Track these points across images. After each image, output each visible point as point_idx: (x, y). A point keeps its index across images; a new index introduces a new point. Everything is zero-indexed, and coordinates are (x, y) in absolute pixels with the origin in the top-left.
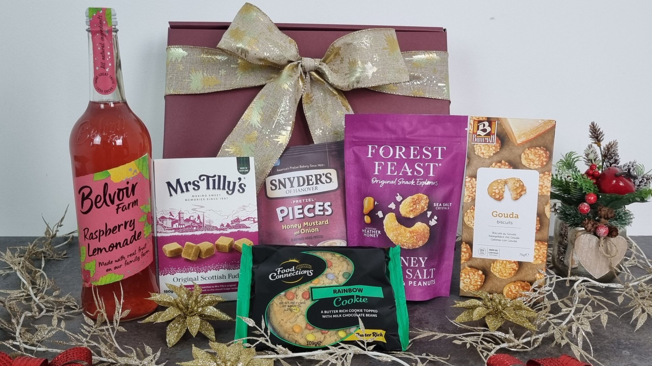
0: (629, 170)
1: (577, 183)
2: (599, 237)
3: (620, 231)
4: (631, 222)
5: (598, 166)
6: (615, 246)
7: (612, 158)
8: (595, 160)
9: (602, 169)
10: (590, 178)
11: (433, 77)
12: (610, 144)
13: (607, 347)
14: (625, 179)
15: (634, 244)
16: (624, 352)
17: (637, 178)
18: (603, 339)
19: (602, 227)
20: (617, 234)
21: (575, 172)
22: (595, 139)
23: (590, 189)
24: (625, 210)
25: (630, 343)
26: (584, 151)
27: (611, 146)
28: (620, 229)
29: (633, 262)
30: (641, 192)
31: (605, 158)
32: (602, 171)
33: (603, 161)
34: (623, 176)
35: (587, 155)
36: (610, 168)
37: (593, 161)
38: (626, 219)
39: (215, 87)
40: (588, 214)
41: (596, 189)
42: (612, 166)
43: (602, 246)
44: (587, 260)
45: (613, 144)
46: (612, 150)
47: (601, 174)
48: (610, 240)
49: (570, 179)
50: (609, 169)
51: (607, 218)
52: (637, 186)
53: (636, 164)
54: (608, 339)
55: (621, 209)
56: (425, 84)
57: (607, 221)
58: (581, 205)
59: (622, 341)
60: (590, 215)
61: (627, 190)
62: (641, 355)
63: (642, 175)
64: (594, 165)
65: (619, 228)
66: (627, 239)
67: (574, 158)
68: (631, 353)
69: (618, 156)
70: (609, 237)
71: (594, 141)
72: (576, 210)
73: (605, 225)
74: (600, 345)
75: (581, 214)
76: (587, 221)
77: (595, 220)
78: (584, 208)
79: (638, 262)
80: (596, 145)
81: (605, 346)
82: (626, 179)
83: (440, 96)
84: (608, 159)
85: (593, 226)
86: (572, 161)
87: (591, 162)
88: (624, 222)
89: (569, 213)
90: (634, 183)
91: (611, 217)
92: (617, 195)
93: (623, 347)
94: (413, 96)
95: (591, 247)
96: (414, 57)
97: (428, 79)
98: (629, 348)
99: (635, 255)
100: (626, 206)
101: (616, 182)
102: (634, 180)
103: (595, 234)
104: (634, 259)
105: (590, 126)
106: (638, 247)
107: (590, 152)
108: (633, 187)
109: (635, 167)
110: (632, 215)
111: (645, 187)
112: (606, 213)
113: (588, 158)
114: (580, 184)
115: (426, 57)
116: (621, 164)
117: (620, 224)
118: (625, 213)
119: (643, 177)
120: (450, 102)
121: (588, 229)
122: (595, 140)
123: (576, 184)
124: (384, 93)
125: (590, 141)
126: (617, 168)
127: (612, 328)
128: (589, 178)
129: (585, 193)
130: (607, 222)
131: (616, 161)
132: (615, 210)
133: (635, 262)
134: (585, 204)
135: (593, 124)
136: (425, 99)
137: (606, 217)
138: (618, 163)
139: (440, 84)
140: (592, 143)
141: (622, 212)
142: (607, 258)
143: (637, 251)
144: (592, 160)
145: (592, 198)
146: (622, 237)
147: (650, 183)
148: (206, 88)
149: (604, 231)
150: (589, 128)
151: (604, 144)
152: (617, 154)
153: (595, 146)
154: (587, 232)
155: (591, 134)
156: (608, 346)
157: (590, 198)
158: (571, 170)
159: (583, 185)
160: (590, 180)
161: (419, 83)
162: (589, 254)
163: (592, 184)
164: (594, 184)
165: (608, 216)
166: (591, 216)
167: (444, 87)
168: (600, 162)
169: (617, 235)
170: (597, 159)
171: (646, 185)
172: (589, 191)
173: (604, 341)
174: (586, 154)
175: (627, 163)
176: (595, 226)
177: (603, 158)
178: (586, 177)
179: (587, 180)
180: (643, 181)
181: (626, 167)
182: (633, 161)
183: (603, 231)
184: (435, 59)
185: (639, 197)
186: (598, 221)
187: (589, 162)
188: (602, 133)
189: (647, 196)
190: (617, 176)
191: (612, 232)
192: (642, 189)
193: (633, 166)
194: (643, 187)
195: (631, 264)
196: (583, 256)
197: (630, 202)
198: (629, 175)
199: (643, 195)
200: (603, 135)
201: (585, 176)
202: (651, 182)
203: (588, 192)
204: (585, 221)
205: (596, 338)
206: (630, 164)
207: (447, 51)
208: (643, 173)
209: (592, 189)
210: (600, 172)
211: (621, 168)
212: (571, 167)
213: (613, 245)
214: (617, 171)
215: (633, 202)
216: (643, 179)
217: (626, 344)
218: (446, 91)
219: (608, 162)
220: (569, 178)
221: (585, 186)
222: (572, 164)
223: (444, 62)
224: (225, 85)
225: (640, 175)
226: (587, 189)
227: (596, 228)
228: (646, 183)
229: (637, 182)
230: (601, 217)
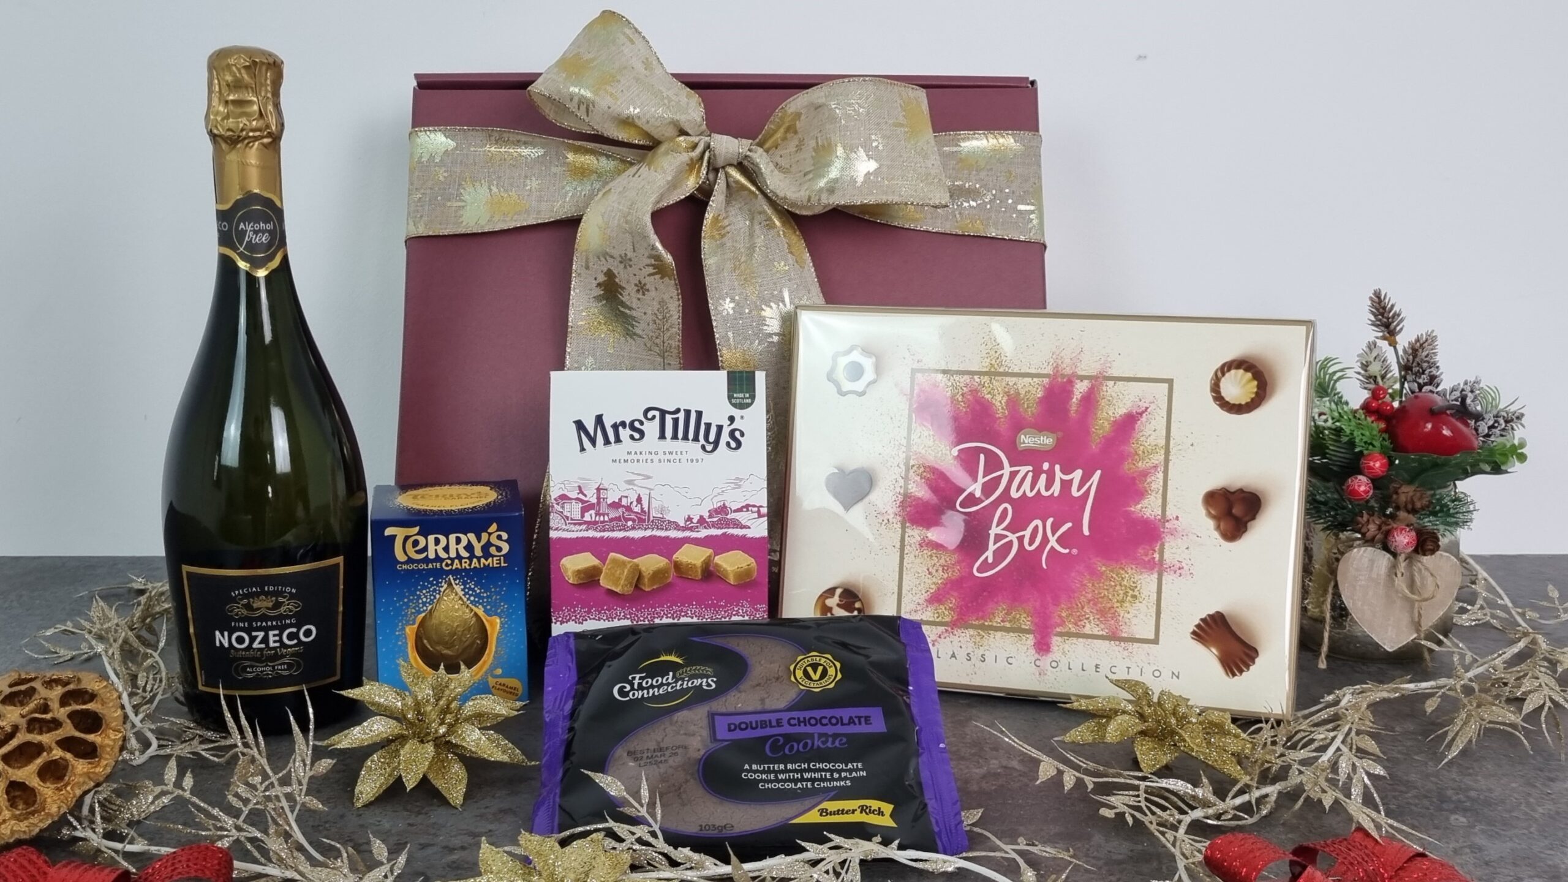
0: (1464, 399)
1: (1342, 429)
2: (1395, 555)
3: (1443, 541)
4: (1471, 520)
5: (1390, 391)
6: (1432, 575)
7: (1423, 373)
8: (1383, 377)
9: (1401, 397)
10: (1373, 418)
11: (1007, 191)
12: (1418, 340)
13: (1413, 808)
14: (1453, 420)
15: (1483, 574)
16: (1453, 817)
17: (1483, 419)
18: (1403, 789)
19: (1403, 529)
20: (1438, 547)
21: (1337, 404)
22: (1383, 328)
23: (1371, 444)
24: (1455, 492)
25: (1468, 797)
26: (1358, 356)
27: (1421, 345)
28: (1444, 535)
29: (1480, 615)
30: (1492, 452)
31: (1407, 373)
32: (1401, 402)
33: (1403, 379)
34: (1448, 412)
35: (1365, 366)
36: (1420, 394)
37: (1379, 379)
38: (1457, 513)
39: (515, 217)
40: (1368, 501)
41: (1387, 443)
42: (1423, 390)
43: (1402, 575)
44: (1366, 607)
45: (1426, 340)
46: (1425, 354)
47: (1398, 410)
48: (1420, 562)
49: (1326, 421)
50: (1416, 397)
51: (1414, 511)
52: (1484, 437)
53: (1481, 386)
54: (1415, 788)
55: (1446, 490)
56: (988, 206)
57: (1411, 516)
58: (1352, 481)
59: (1450, 793)
60: (1373, 503)
61: (1458, 445)
62: (1494, 825)
63: (1495, 412)
64: (1381, 388)
65: (1441, 532)
66: (1462, 561)
67: (1335, 373)
68: (1471, 820)
69: (1438, 367)
70: (1418, 553)
71: (1381, 334)
72: (1338, 492)
73: (1408, 526)
74: (1395, 802)
75: (1350, 500)
76: (1366, 517)
77: (1385, 515)
78: (1359, 486)
79: (1493, 616)
80: (1386, 343)
81: (1408, 803)
82: (1457, 419)
83: (1021, 233)
84: (1413, 374)
85: (1380, 528)
86: (1330, 379)
87: (1375, 381)
88: (1454, 520)
89: (1323, 500)
90: (1476, 430)
91: (1423, 509)
92: (1435, 456)
93: (1452, 806)
94: (960, 233)
95: (1374, 576)
96: (962, 144)
97: (994, 195)
98: (1465, 810)
99: (1485, 599)
100: (1457, 483)
101: (1433, 427)
102: (1475, 423)
103: (1386, 548)
104: (1482, 608)
105: (1371, 298)
106: (1491, 580)
107: (1372, 359)
108: (1473, 439)
109: (1478, 392)
110: (1472, 503)
111: (1501, 440)
112: (1409, 498)
113: (1367, 374)
114: (1348, 432)
115: (990, 144)
116: (1445, 385)
117: (1442, 523)
118: (1457, 499)
119: (1497, 416)
120: (1045, 247)
121: (1369, 535)
122: (1382, 331)
123: (1338, 431)
124: (895, 226)
125: (1373, 334)
126: (1435, 395)
127: (1426, 763)
128: (1369, 419)
129: (1361, 452)
130: (1412, 519)
131: (1433, 380)
132: (1432, 492)
133: (1485, 615)
134: (1360, 477)
135: (1377, 294)
136: (987, 240)
137: (1410, 507)
138: (1438, 385)
139: (1021, 207)
140: (1377, 338)
141: (1447, 495)
142: (1412, 602)
143: (1490, 589)
144: (1376, 377)
145: (1378, 465)
146: (1447, 554)
147: (1513, 429)
148: (496, 219)
149: (1406, 541)
150: (1369, 303)
151: (1404, 340)
152: (1434, 363)
153: (1384, 345)
154: (1367, 541)
155: (1373, 318)
156: (1416, 805)
157: (1372, 464)
158: (1327, 399)
159: (1355, 433)
160: (1372, 422)
161: (973, 204)
162: (1371, 593)
163: (1375, 433)
164: (1381, 431)
165: (1413, 503)
166: (1376, 505)
167: (1032, 212)
168: (1395, 382)
169: (1438, 550)
170: (1389, 376)
171: (1504, 433)
172: (1371, 447)
173: (1406, 793)
174: (1362, 364)
175: (1459, 384)
176: (1384, 528)
177: (1403, 373)
178: (1363, 417)
179: (1364, 423)
180: (1496, 425)
181: (1457, 394)
182: (1473, 380)
183: (1403, 539)
184: (1011, 149)
185: (1488, 463)
186: (1393, 517)
187: (1370, 383)
188: (1399, 315)
189: (1508, 458)
190: (1435, 414)
191: (1426, 543)
192: (1495, 444)
193: (1472, 391)
194: (1496, 440)
195: (1474, 620)
196: (1356, 598)
197: (1466, 474)
198: (1462, 411)
199: (1498, 459)
200: (1402, 320)
201: (1361, 414)
202: (1515, 427)
203: (1367, 449)
204: (1362, 517)
205: (1389, 787)
206: (1465, 387)
207: (1037, 130)
208: (1497, 406)
209: (1377, 444)
210: (1396, 404)
211: (1445, 395)
212: (1326, 391)
213: (1427, 574)
214: (1434, 402)
215: (1474, 474)
216: (1496, 421)
217: (1459, 801)
218: (1035, 222)
219: (1415, 381)
220: (1323, 417)
221: (1361, 436)
222: (1328, 386)
223: (1032, 157)
224: (539, 212)
225: (1490, 412)
226: (1366, 443)
227: (1388, 534)
228: (1504, 430)
229: (1483, 428)
230: (1397, 508)
